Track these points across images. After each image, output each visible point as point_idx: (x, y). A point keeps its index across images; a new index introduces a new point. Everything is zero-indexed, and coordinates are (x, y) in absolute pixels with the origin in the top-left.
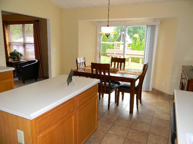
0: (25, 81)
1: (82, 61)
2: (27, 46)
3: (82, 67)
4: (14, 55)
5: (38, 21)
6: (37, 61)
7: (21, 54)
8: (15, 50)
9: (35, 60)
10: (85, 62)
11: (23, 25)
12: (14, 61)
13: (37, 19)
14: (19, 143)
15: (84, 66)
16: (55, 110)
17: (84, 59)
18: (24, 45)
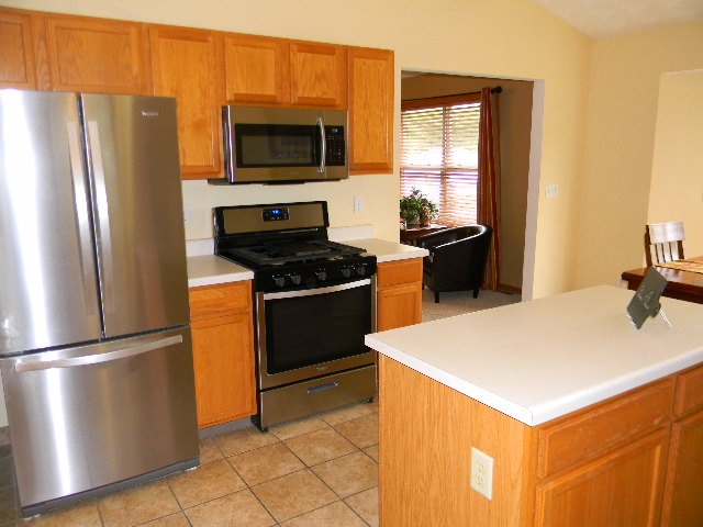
0: (441, 295)
1: (672, 237)
2: (452, 179)
3: (668, 258)
4: (412, 208)
5: (499, 90)
6: (483, 229)
7: (431, 206)
8: (416, 193)
9: (476, 225)
10: (680, 243)
11: (445, 110)
12: (409, 226)
13: (494, 86)
14: (475, 491)
15: (676, 257)
16: (602, 411)
17: (681, 229)
18: (444, 174)
